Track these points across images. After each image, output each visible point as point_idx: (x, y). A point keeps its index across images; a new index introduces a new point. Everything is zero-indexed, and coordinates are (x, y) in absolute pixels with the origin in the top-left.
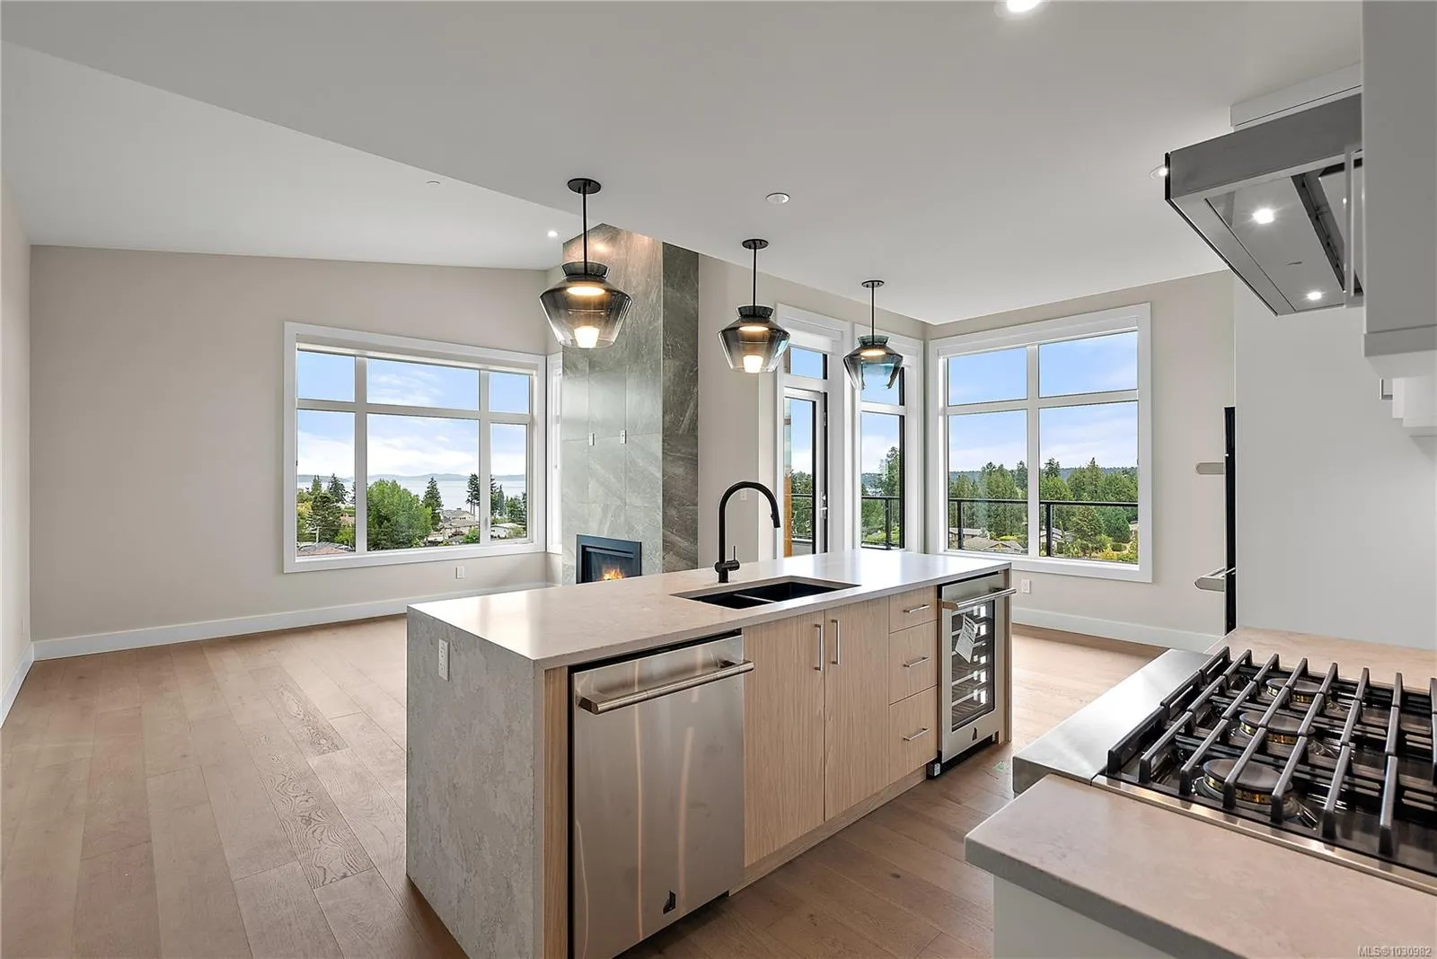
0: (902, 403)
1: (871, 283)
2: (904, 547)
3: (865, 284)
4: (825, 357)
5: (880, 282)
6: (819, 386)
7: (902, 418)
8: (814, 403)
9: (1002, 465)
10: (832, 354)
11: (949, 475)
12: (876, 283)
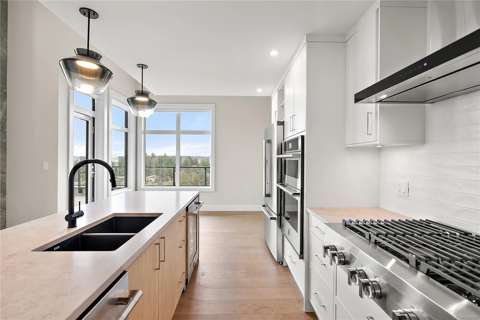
0: (126, 126)
1: (141, 66)
2: (127, 187)
3: (139, 65)
4: (94, 100)
5: (146, 67)
6: (91, 114)
7: (126, 134)
8: (87, 122)
9: (165, 154)
10: (98, 100)
11: (146, 157)
12: (144, 66)
